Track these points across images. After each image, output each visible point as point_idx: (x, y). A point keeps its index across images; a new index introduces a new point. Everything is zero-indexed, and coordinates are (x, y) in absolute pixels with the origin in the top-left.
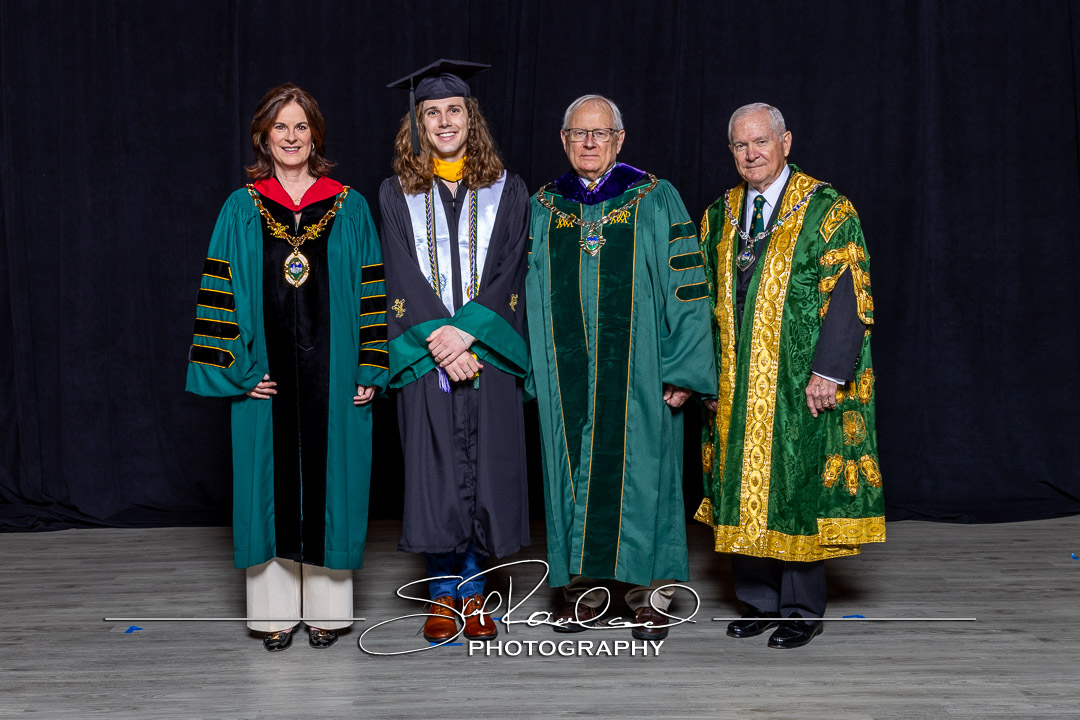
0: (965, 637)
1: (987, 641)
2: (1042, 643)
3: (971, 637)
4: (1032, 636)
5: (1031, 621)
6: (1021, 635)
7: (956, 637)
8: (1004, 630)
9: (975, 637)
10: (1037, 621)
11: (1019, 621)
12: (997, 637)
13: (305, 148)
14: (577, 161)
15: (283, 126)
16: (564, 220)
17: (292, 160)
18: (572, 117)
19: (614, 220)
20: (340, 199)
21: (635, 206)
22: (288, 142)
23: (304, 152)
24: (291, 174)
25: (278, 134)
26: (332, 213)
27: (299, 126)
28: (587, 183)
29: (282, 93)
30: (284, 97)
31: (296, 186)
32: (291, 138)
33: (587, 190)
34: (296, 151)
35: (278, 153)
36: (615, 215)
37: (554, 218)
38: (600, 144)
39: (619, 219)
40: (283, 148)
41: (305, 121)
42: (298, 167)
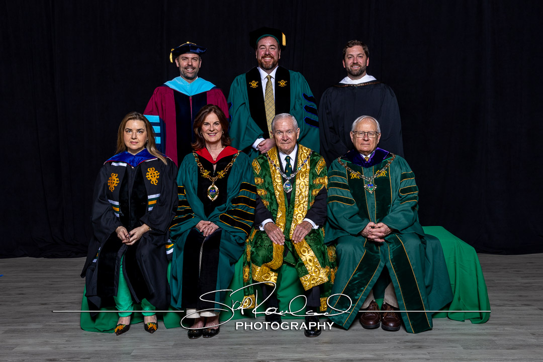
0: (504, 308)
1: (514, 310)
2: (540, 311)
3: (507, 308)
4: (535, 307)
5: (535, 300)
6: (530, 307)
7: (500, 308)
8: (522, 305)
9: (509, 308)
10: (538, 301)
11: (530, 300)
12: (519, 308)
13: (219, 133)
14: (359, 147)
15: (208, 124)
16: (354, 175)
17: (213, 139)
18: (357, 126)
19: (379, 176)
20: (235, 157)
21: (388, 168)
22: (210, 131)
23: (219, 135)
24: (213, 146)
25: (205, 128)
26: (231, 164)
27: (215, 123)
28: (364, 157)
29: (207, 108)
30: (208, 110)
31: (215, 152)
32: (212, 129)
33: (365, 160)
34: (215, 135)
35: (206, 136)
36: (380, 173)
37: (349, 173)
38: (371, 139)
39: (381, 175)
40: (208, 134)
41: (218, 120)
42: (215, 143)
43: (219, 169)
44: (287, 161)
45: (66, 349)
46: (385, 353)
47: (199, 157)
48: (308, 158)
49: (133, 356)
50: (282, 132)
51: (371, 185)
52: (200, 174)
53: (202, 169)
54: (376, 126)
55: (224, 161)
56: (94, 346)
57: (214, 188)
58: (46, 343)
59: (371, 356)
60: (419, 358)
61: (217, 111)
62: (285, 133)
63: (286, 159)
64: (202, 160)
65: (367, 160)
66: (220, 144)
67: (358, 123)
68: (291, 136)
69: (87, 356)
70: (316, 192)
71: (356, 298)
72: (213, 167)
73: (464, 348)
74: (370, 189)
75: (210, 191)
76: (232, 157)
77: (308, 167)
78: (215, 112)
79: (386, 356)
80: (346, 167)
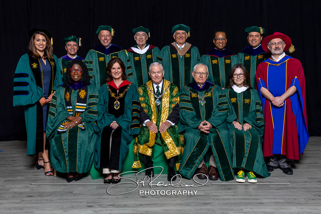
13: (120, 73)
14: (197, 80)
15: (114, 68)
16: (194, 95)
17: (117, 77)
18: (196, 69)
19: (207, 96)
20: (129, 86)
21: (212, 92)
22: (115, 72)
23: (120, 75)
24: (117, 81)
25: (113, 71)
26: (126, 90)
27: (118, 68)
28: (199, 86)
29: (114, 60)
30: (114, 61)
31: (118, 83)
32: (116, 72)
33: (200, 87)
34: (118, 75)
35: (113, 75)
36: (207, 94)
37: (191, 94)
38: (203, 76)
39: (208, 95)
40: (115, 74)
41: (120, 67)
42: (118, 79)
43: (120, 92)
44: (157, 88)
45: (37, 190)
46: (211, 192)
47: (110, 86)
48: (169, 86)
49: (74, 194)
50: (155, 73)
51: (202, 101)
52: (110, 95)
53: (111, 92)
54: (207, 69)
55: (123, 88)
56: (52, 189)
57: (117, 103)
58: (27, 187)
59: (203, 194)
60: (229, 195)
61: (119, 61)
62: (156, 73)
63: (157, 87)
64: (111, 87)
65: (201, 87)
66: (121, 79)
67: (197, 68)
68: (160, 75)
69: (49, 194)
70: (173, 106)
71: (195, 162)
72: (117, 91)
73: (253, 189)
74: (202, 103)
75: (115, 104)
76: (127, 86)
77: (169, 92)
78: (118, 62)
79: (211, 194)
80: (189, 91)
